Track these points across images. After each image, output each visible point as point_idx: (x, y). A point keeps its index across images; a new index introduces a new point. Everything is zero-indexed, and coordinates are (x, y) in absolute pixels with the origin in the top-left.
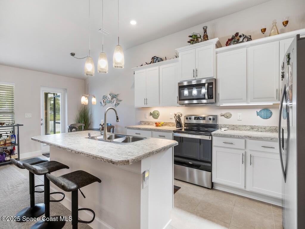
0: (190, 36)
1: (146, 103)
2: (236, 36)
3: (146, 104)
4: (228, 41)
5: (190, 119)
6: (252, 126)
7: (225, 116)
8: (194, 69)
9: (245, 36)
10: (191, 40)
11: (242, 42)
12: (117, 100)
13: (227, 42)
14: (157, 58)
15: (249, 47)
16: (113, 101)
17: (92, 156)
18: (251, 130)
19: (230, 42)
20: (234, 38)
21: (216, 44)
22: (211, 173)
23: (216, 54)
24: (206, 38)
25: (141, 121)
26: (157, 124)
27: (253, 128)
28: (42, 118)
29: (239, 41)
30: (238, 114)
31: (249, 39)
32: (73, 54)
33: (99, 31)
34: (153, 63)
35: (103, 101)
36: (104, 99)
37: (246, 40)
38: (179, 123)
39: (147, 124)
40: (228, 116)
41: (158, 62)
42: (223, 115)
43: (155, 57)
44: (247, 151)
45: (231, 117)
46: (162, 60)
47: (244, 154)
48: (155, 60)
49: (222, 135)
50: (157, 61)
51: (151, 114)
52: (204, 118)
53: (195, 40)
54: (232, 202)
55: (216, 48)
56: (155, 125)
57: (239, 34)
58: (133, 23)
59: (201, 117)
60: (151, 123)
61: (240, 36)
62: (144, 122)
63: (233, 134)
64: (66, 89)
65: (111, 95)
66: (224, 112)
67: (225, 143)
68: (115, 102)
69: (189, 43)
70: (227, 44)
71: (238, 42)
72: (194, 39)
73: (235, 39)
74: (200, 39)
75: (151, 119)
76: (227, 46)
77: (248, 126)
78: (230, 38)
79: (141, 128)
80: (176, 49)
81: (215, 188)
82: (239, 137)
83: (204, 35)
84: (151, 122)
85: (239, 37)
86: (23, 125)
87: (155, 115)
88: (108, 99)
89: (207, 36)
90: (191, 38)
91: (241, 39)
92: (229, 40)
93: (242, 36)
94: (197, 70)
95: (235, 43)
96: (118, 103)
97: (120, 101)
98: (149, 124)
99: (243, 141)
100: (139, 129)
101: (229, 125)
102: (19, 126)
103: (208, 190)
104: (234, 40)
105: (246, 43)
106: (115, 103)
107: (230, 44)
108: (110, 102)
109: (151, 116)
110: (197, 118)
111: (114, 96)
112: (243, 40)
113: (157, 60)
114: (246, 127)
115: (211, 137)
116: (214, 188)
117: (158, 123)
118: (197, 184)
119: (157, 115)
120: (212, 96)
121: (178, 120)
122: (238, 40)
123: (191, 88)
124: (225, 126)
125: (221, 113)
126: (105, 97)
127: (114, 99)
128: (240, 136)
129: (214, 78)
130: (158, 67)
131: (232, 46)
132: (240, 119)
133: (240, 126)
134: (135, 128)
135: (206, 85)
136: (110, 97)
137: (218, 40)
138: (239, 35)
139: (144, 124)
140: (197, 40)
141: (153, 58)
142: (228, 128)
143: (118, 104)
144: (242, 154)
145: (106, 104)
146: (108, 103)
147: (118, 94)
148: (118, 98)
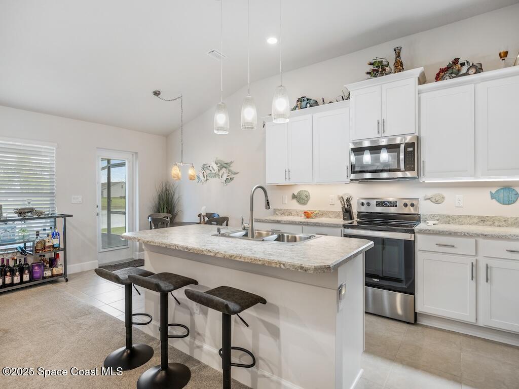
0: (371, 64)
1: (287, 177)
2: (455, 64)
3: (287, 180)
4: (440, 72)
5: (368, 204)
6: (482, 217)
7: (433, 200)
8: (380, 119)
9: (471, 64)
10: (374, 70)
11: (467, 74)
12: (230, 171)
13: (438, 75)
14: (308, 99)
15: (480, 83)
16: (221, 175)
17: (260, 260)
18: (480, 223)
19: (443, 74)
20: (450, 68)
21: (418, 78)
22: (413, 296)
23: (419, 94)
24: (399, 66)
25: (274, 209)
26: (307, 215)
27: (483, 221)
29: (461, 73)
30: (457, 196)
31: (479, 69)
32: (157, 93)
34: (301, 108)
35: (202, 174)
36: (203, 171)
37: (473, 72)
38: (347, 213)
39: (287, 213)
40: (437, 201)
41: (310, 106)
42: (429, 199)
43: (303, 97)
44: (480, 258)
45: (443, 202)
46: (316, 103)
47: (474, 263)
48: (304, 103)
49: (433, 231)
50: (308, 105)
51: (294, 197)
52: (394, 204)
53: (380, 70)
54: (455, 344)
55: (418, 85)
56: (303, 215)
57: (460, 61)
59: (388, 202)
60: (294, 213)
61: (463, 65)
62: (280, 210)
63: (453, 231)
64: (136, 153)
65: (217, 164)
66: (430, 193)
67: (440, 245)
69: (369, 76)
70: (438, 78)
71: (458, 74)
72: (378, 69)
73: (452, 70)
74: (387, 69)
75: (295, 205)
76: (438, 82)
77: (475, 217)
78: (444, 66)
79: (282, 221)
80: (344, 86)
81: (420, 323)
82: (465, 235)
83: (396, 62)
84: (293, 210)
85: (460, 66)
86: (72, 216)
87: (301, 198)
88: (213, 171)
89: (401, 64)
90: (372, 67)
91: (464, 70)
92: (442, 71)
93: (466, 64)
94: (384, 122)
95: (454, 75)
96: (232, 177)
97: (236, 174)
98: (290, 214)
99: (473, 241)
100: (278, 222)
101: (441, 216)
102: (66, 218)
103: (408, 325)
104: (450, 71)
105: (472, 77)
106: (225, 177)
107: (442, 78)
108: (216, 175)
109: (295, 201)
110: (381, 204)
111: (224, 166)
112: (467, 71)
113: (307, 103)
114: (471, 218)
115: (413, 235)
116: (418, 322)
117: (308, 212)
118: (387, 316)
119: (305, 198)
120: (412, 166)
121: (346, 206)
122: (459, 70)
123: (377, 151)
124: (433, 217)
125: (426, 196)
126: (205, 167)
127: (224, 170)
128: (468, 233)
129: (415, 134)
130: (310, 115)
131: (448, 82)
132: (459, 205)
133: (460, 216)
134: (270, 220)
135: (402, 147)
136: (216, 167)
137: (423, 70)
138: (459, 63)
139: (281, 215)
140: (384, 70)
141: (300, 100)
142: (438, 220)
143: (232, 179)
144: (471, 264)
145: (207, 179)
146: (212, 177)
147: (231, 162)
148: (231, 168)
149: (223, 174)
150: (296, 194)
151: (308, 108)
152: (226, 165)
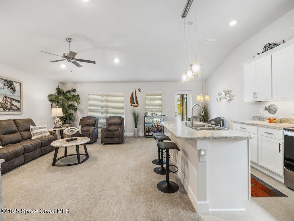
1: (255, 97)
14: (269, 45)
26: (271, 120)
28: (176, 111)
33: (206, 42)
34: (265, 51)
35: (218, 98)
36: (219, 96)
39: (261, 119)
41: (270, 49)
43: (267, 44)
48: (267, 48)
50: (269, 49)
51: (266, 109)
58: (233, 23)
60: (266, 119)
62: (258, 117)
64: (191, 91)
65: (224, 92)
68: (228, 97)
75: (266, 114)
79: (246, 123)
84: (266, 117)
87: (271, 110)
88: (223, 96)
96: (231, 98)
97: (233, 96)
98: (263, 119)
100: (244, 123)
106: (228, 99)
109: (267, 111)
111: (227, 93)
113: (269, 47)
117: (273, 118)
119: (274, 110)
126: (220, 94)
127: (228, 95)
130: (270, 55)
134: (240, 122)
136: (224, 94)
139: (258, 120)
141: (265, 47)
145: (221, 100)
146: (223, 99)
147: (231, 91)
148: (231, 94)
149: (227, 97)
150: (267, 107)
151: (269, 51)
152: (228, 92)
